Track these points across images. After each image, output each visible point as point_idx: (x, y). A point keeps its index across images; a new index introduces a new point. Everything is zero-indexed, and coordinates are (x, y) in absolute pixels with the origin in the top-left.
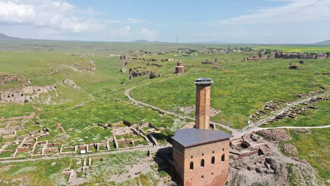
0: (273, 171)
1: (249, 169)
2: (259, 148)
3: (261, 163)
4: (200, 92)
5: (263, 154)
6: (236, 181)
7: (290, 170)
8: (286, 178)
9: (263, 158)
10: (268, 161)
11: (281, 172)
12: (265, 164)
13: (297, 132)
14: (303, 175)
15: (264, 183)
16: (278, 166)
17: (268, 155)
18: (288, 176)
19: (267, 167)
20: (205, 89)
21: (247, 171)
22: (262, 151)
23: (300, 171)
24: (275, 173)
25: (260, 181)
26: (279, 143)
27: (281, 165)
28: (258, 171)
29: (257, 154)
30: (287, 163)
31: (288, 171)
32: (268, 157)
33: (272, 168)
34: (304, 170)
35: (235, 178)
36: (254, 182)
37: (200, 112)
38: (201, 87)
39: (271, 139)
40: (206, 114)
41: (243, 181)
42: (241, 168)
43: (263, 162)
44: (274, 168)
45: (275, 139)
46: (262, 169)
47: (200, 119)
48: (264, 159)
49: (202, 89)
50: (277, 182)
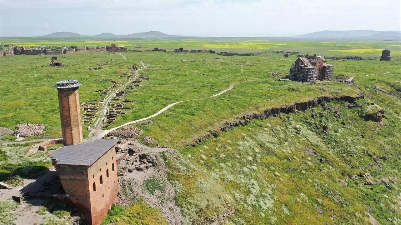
0: (151, 164)
1: (130, 171)
2: (129, 148)
3: (136, 161)
4: (68, 98)
5: (134, 152)
6: (126, 187)
7: (165, 158)
8: (165, 165)
9: (136, 156)
10: (142, 157)
11: (159, 162)
12: (140, 161)
13: (142, 124)
14: (175, 158)
15: (151, 178)
16: (154, 158)
17: (139, 151)
18: (166, 163)
19: (145, 163)
20: (75, 94)
21: (130, 174)
22: (133, 150)
23: (172, 156)
24: (154, 165)
25: (147, 177)
26: (137, 138)
27: (156, 156)
28: (139, 169)
29: (128, 154)
30: (159, 153)
31: (163, 159)
32: (140, 154)
33: (149, 162)
34: (173, 153)
35: (124, 185)
36: (143, 181)
37: (72, 123)
38: (68, 92)
39: (127, 137)
40: (79, 124)
41: (133, 184)
42: (123, 173)
43: (138, 160)
44: (151, 160)
45: (132, 136)
46: (143, 166)
47: (73, 132)
48: (138, 156)
49: (71, 94)
50: (160, 172)
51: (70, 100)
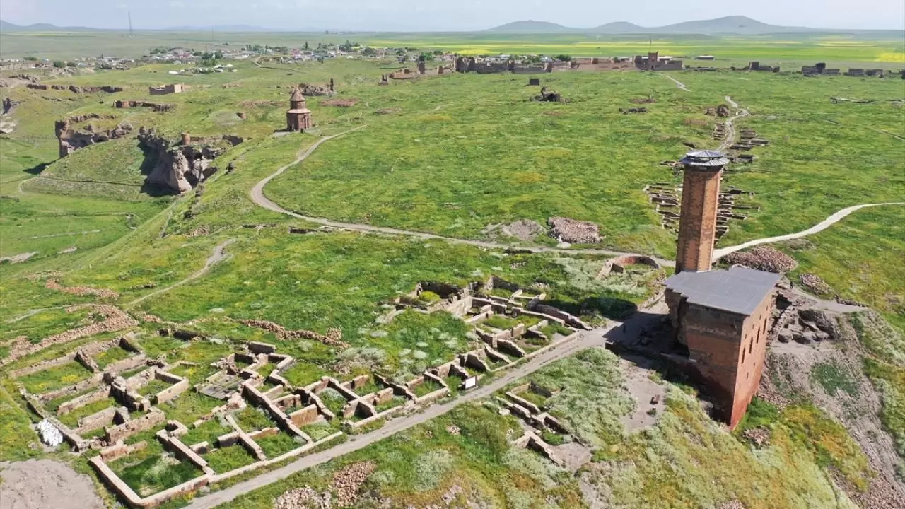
0: (825, 335)
1: (782, 339)
2: (778, 292)
3: (793, 322)
4: (704, 185)
5: (790, 304)
6: (778, 370)
7: (858, 327)
8: (858, 341)
9: (793, 313)
10: (806, 317)
11: (845, 333)
12: (801, 323)
13: (791, 247)
14: (879, 330)
15: (827, 361)
16: (834, 323)
17: (798, 303)
18: (860, 338)
19: (812, 329)
20: (716, 179)
21: (783, 345)
22: (786, 299)
23: (873, 325)
24: (831, 337)
25: (821, 359)
26: (786, 275)
27: (838, 319)
28: (800, 340)
29: (775, 306)
30: (846, 313)
31: (854, 327)
32: (802, 308)
33: (823, 329)
34: (876, 320)
35: (772, 365)
36: (812, 364)
37: (702, 231)
38: (708, 174)
41: (792, 366)
43: (796, 320)
44: (827, 326)
45: (776, 268)
46: (808, 335)
47: (701, 248)
48: (796, 312)
49: (710, 177)
50: (847, 353)
51: (706, 188)
